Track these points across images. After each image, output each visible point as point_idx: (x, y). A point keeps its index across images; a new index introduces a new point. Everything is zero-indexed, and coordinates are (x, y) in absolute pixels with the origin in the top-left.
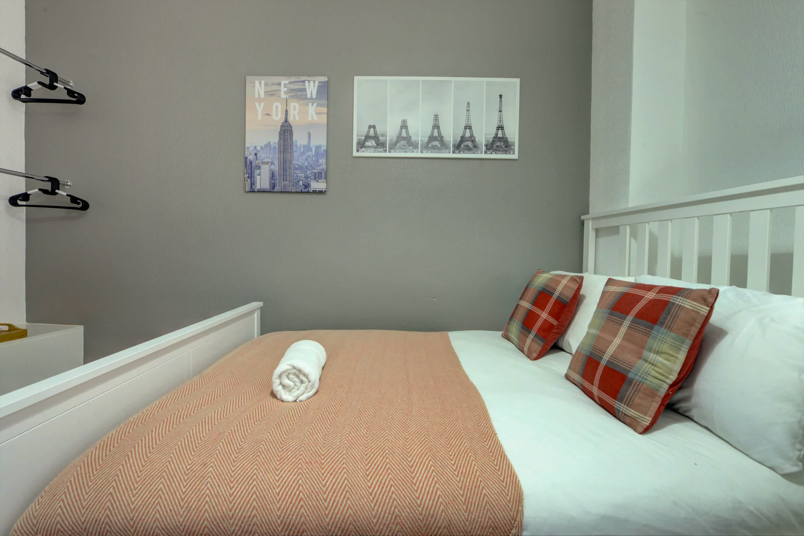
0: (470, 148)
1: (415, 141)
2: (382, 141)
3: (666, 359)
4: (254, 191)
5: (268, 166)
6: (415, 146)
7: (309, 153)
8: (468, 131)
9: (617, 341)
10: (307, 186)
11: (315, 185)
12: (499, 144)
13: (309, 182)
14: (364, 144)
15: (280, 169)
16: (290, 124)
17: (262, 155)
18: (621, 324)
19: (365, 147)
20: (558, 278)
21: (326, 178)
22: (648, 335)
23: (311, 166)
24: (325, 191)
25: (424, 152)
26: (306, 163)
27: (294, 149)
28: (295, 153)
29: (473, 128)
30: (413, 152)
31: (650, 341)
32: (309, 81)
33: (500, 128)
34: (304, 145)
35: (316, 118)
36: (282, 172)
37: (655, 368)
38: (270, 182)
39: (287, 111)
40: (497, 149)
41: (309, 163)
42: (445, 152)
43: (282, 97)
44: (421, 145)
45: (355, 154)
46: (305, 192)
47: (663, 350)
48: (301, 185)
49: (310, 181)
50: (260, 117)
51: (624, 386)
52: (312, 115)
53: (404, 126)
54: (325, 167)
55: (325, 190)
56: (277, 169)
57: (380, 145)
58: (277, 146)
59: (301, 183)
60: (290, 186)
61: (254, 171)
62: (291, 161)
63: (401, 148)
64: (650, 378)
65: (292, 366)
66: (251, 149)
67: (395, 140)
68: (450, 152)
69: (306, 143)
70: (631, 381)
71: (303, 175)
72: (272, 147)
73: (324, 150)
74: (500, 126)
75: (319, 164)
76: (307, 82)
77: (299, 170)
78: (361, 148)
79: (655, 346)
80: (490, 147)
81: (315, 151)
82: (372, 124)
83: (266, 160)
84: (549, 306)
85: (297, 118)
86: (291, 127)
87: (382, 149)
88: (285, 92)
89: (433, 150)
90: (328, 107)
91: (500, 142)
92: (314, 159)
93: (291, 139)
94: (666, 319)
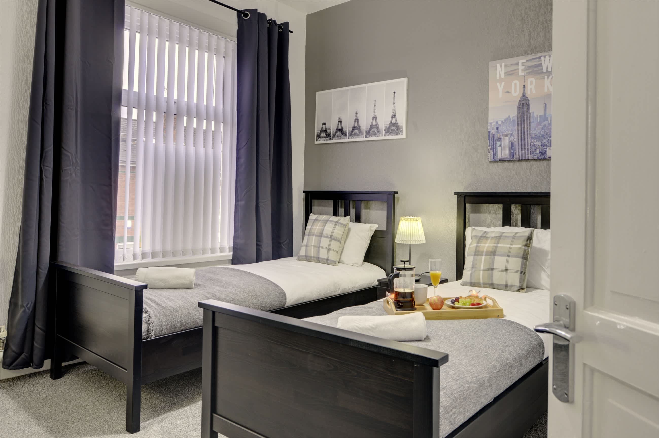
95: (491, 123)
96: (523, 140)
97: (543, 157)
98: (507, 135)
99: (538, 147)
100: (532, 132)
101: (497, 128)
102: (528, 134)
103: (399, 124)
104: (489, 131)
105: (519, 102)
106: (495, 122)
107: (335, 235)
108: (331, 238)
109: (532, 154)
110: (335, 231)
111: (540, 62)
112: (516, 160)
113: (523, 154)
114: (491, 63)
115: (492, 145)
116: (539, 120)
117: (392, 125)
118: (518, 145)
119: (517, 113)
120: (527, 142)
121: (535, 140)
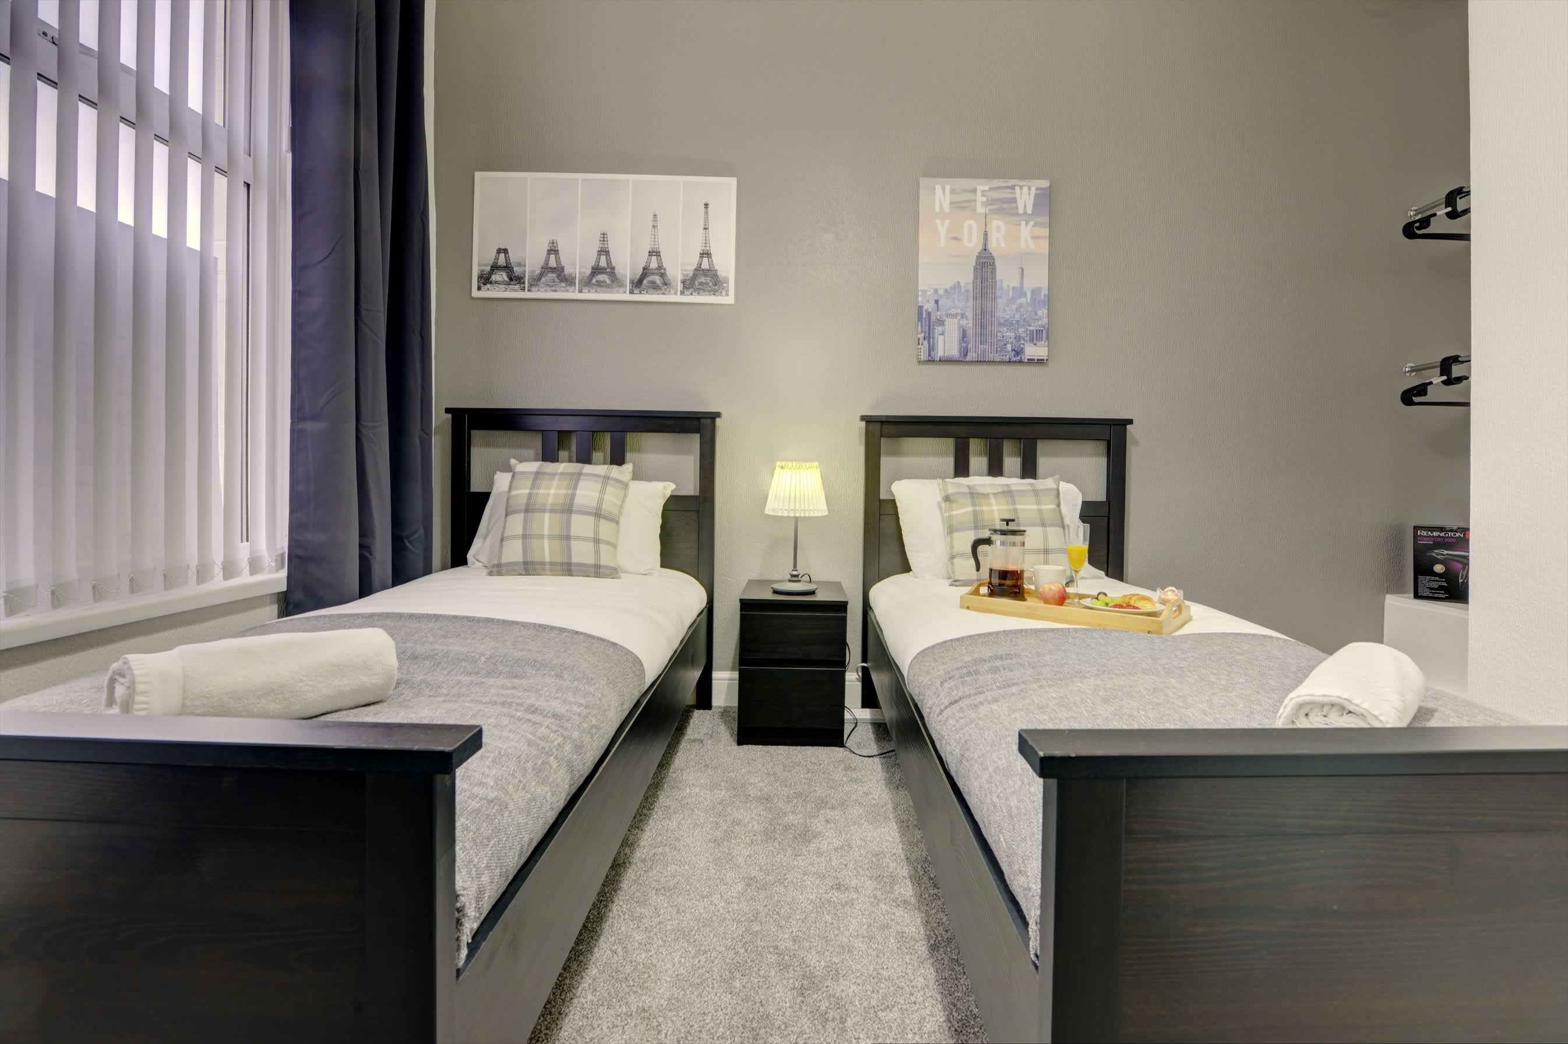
95: (924, 292)
96: (983, 326)
97: (1019, 358)
98: (955, 316)
99: (1011, 340)
100: (999, 314)
101: (937, 302)
102: (992, 316)
103: (719, 273)
104: (920, 304)
105: (977, 259)
106: (932, 291)
107: (605, 506)
108: (598, 514)
109: (1000, 352)
110: (606, 497)
111: (1013, 196)
112: (969, 362)
113: (984, 352)
114: (924, 182)
115: (927, 330)
116: (1011, 295)
117: (701, 272)
118: (976, 336)
119: (972, 279)
120: (991, 331)
121: (1005, 329)
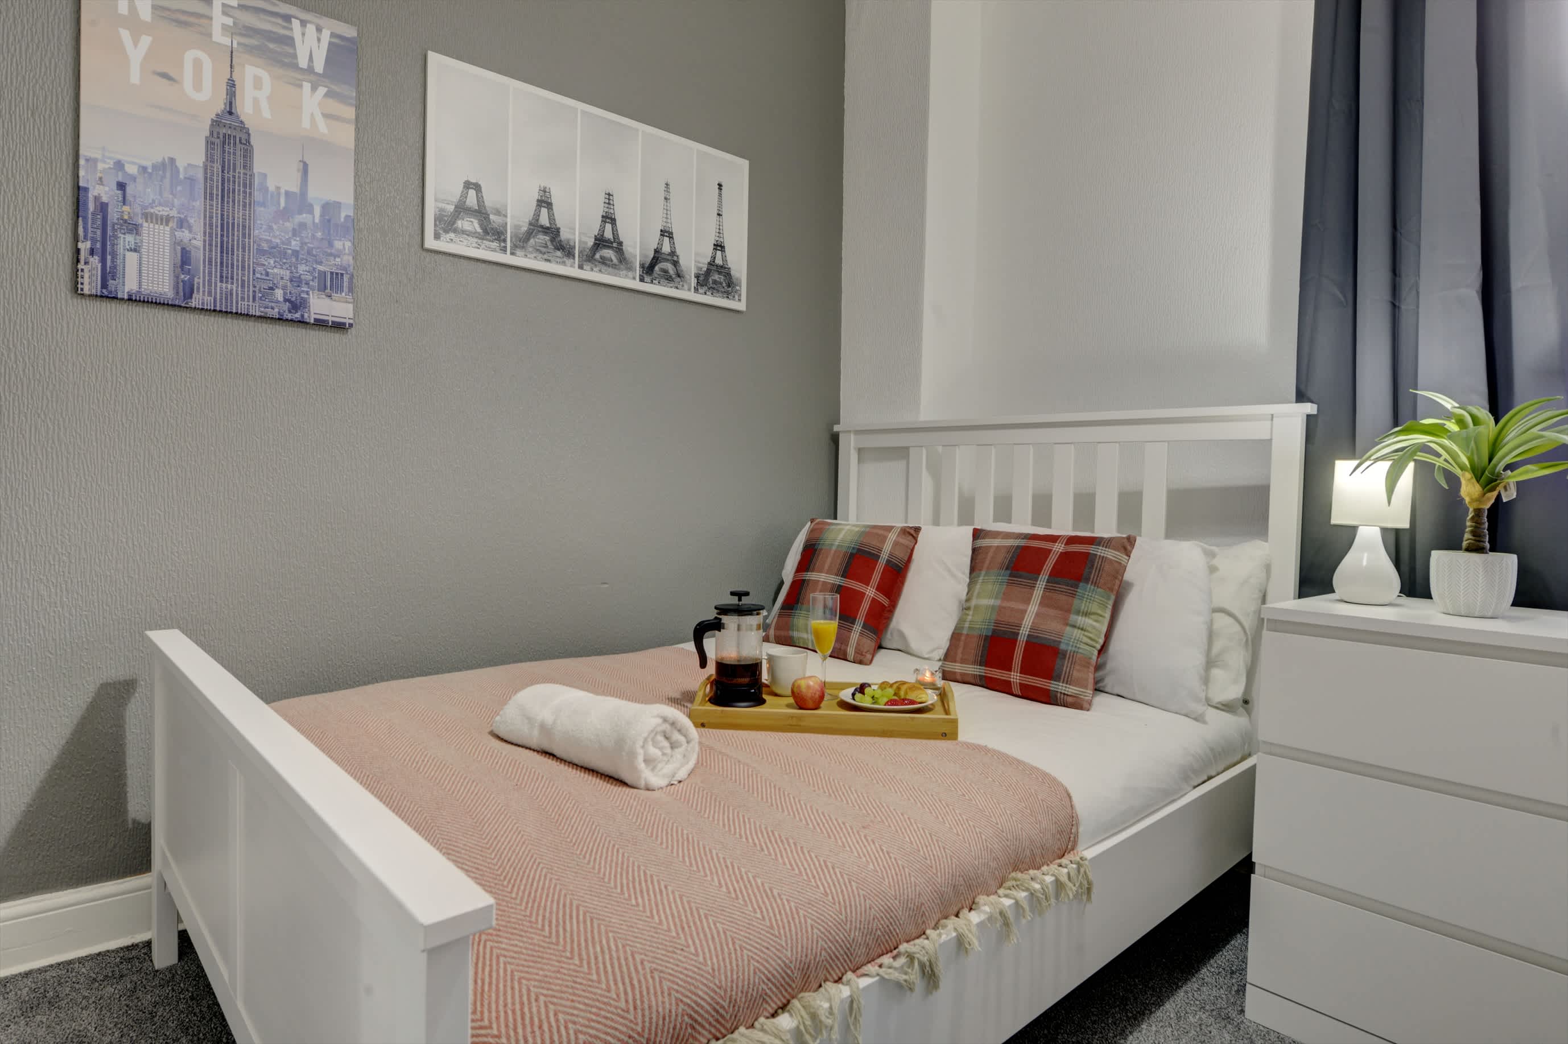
0: (671, 277)
1: (568, 241)
2: (495, 225)
3: (1096, 621)
4: (115, 298)
5: (168, 229)
6: (566, 250)
7: (304, 215)
8: (666, 239)
9: (1033, 608)
10: (298, 304)
11: (320, 306)
12: (716, 277)
13: (306, 296)
14: (454, 223)
15: (211, 245)
16: (242, 122)
17: (143, 193)
18: (1033, 587)
19: (455, 231)
20: (881, 532)
21: (351, 290)
22: (1073, 595)
23: (309, 252)
24: (351, 325)
25: (585, 267)
26: (293, 243)
27: (257, 196)
28: (259, 210)
29: (674, 236)
30: (564, 263)
31: (1076, 602)
32: (303, 23)
33: (719, 246)
34: (287, 193)
35: (323, 127)
36: (216, 254)
37: (1086, 633)
38: (177, 277)
39: (231, 85)
40: (714, 286)
41: (303, 244)
42: (626, 276)
43: (214, 39)
44: (580, 252)
45: (430, 243)
46: (291, 320)
47: (1093, 611)
48: (281, 299)
49: (308, 293)
50: (135, 78)
51: (1058, 661)
52: (312, 114)
53: (544, 202)
54: (351, 262)
55: (351, 321)
56: (199, 243)
57: (494, 233)
58: (200, 175)
59: (279, 294)
60: (243, 299)
61: (116, 237)
62: (246, 230)
63: (538, 250)
64: (1082, 646)
65: (662, 717)
66: (101, 166)
67: (525, 229)
68: (634, 278)
69: (295, 188)
70: (1064, 654)
71: (287, 274)
72: (181, 176)
73: (347, 217)
74: (719, 243)
75: (333, 251)
76: (296, 24)
77: (274, 257)
78: (446, 231)
79: (1083, 607)
80: (704, 280)
81: (322, 215)
82: (473, 181)
83: (162, 211)
84: (876, 577)
85: (267, 114)
86: (249, 135)
87: (495, 245)
88: (225, 27)
89: (604, 268)
90: (358, 108)
91: (720, 273)
92: (319, 235)
93: (248, 165)
94: (1091, 573)
